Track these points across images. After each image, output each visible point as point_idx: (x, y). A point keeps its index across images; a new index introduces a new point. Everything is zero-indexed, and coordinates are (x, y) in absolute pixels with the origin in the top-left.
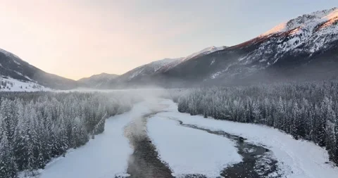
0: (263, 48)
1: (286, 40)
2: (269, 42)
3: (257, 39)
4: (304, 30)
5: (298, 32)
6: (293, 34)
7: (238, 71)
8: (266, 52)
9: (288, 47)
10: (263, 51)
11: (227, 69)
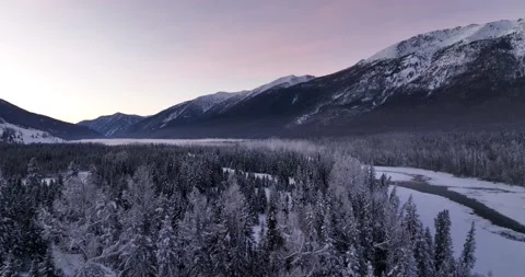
0: (366, 81)
1: (397, 71)
2: (373, 73)
3: (356, 67)
4: (420, 58)
5: (414, 60)
6: (406, 63)
7: (334, 114)
8: (370, 87)
9: (400, 81)
10: (366, 86)
11: (317, 111)
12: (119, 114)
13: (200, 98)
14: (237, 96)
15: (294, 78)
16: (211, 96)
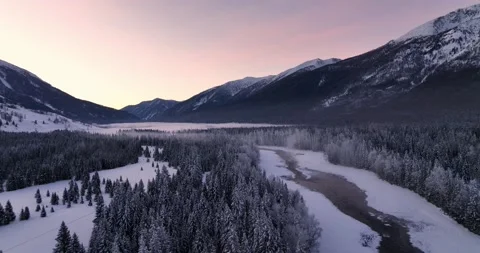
0: (401, 60)
1: (437, 47)
2: (408, 51)
3: (388, 47)
4: (464, 32)
5: (457, 35)
6: (447, 38)
7: (366, 95)
8: (406, 66)
9: (441, 58)
10: (401, 64)
11: (346, 93)
12: (157, 100)
13: (229, 84)
14: (263, 80)
15: (320, 61)
16: (239, 81)
